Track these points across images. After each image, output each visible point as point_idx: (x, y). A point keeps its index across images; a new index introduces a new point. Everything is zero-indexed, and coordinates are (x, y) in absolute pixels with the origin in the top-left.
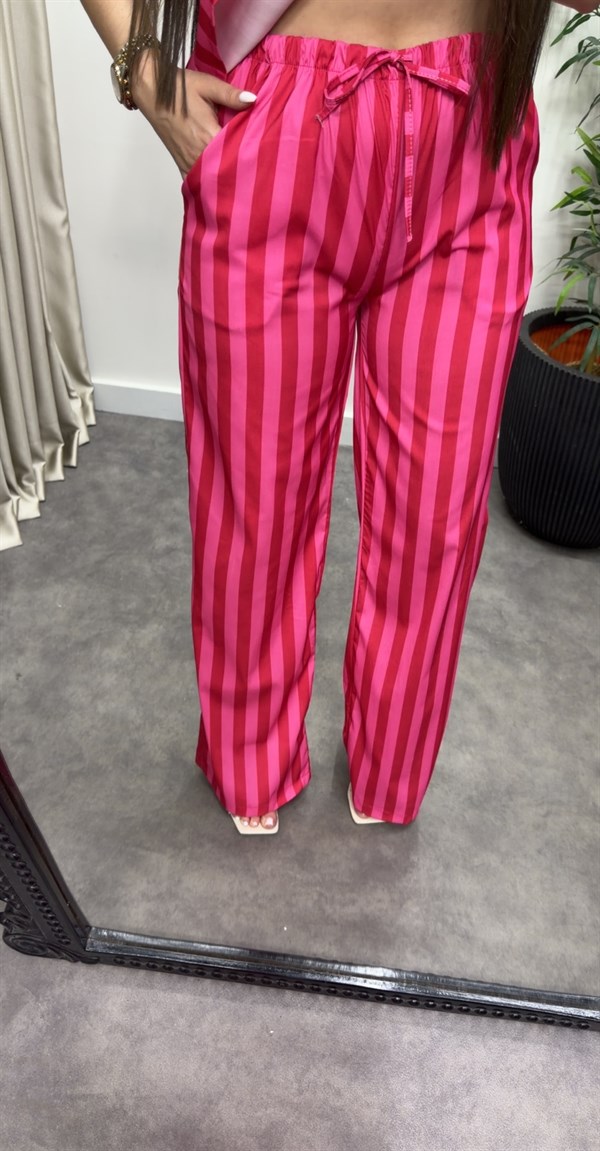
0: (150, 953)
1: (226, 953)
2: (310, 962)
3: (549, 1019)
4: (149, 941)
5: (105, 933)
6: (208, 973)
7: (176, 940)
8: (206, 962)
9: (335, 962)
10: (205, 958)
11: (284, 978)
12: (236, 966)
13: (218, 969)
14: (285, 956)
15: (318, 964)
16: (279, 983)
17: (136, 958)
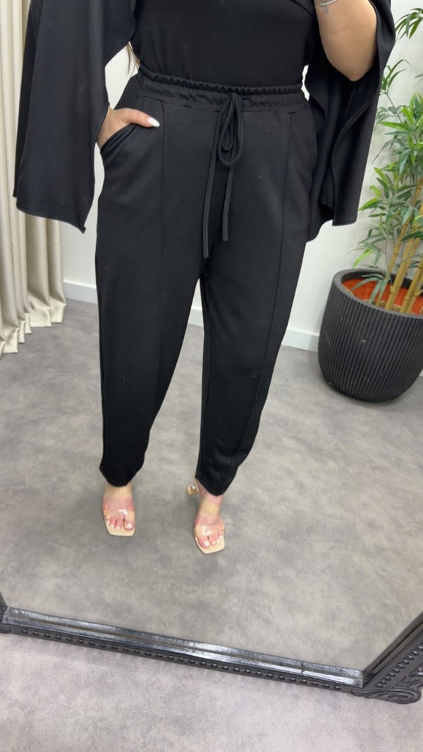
0: (47, 626)
1: (100, 628)
2: (157, 637)
3: (315, 683)
4: (47, 618)
5: (17, 612)
6: (86, 642)
7: (66, 618)
8: (85, 634)
9: (173, 638)
10: (85, 632)
11: (138, 648)
12: (106, 638)
13: (92, 640)
14: (140, 632)
15: (162, 638)
16: (135, 652)
17: (36, 630)
